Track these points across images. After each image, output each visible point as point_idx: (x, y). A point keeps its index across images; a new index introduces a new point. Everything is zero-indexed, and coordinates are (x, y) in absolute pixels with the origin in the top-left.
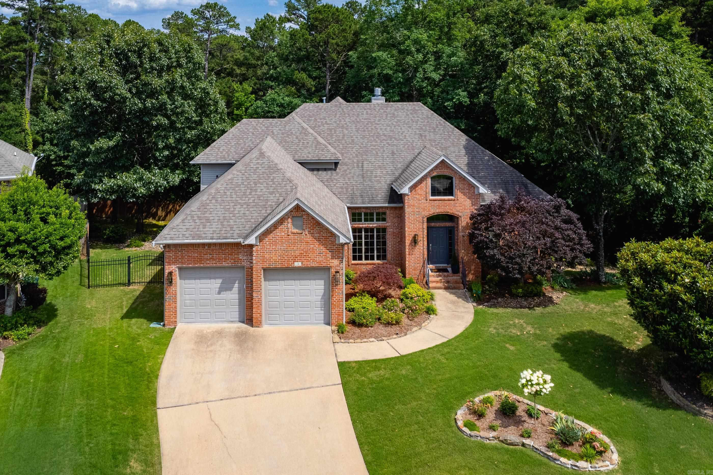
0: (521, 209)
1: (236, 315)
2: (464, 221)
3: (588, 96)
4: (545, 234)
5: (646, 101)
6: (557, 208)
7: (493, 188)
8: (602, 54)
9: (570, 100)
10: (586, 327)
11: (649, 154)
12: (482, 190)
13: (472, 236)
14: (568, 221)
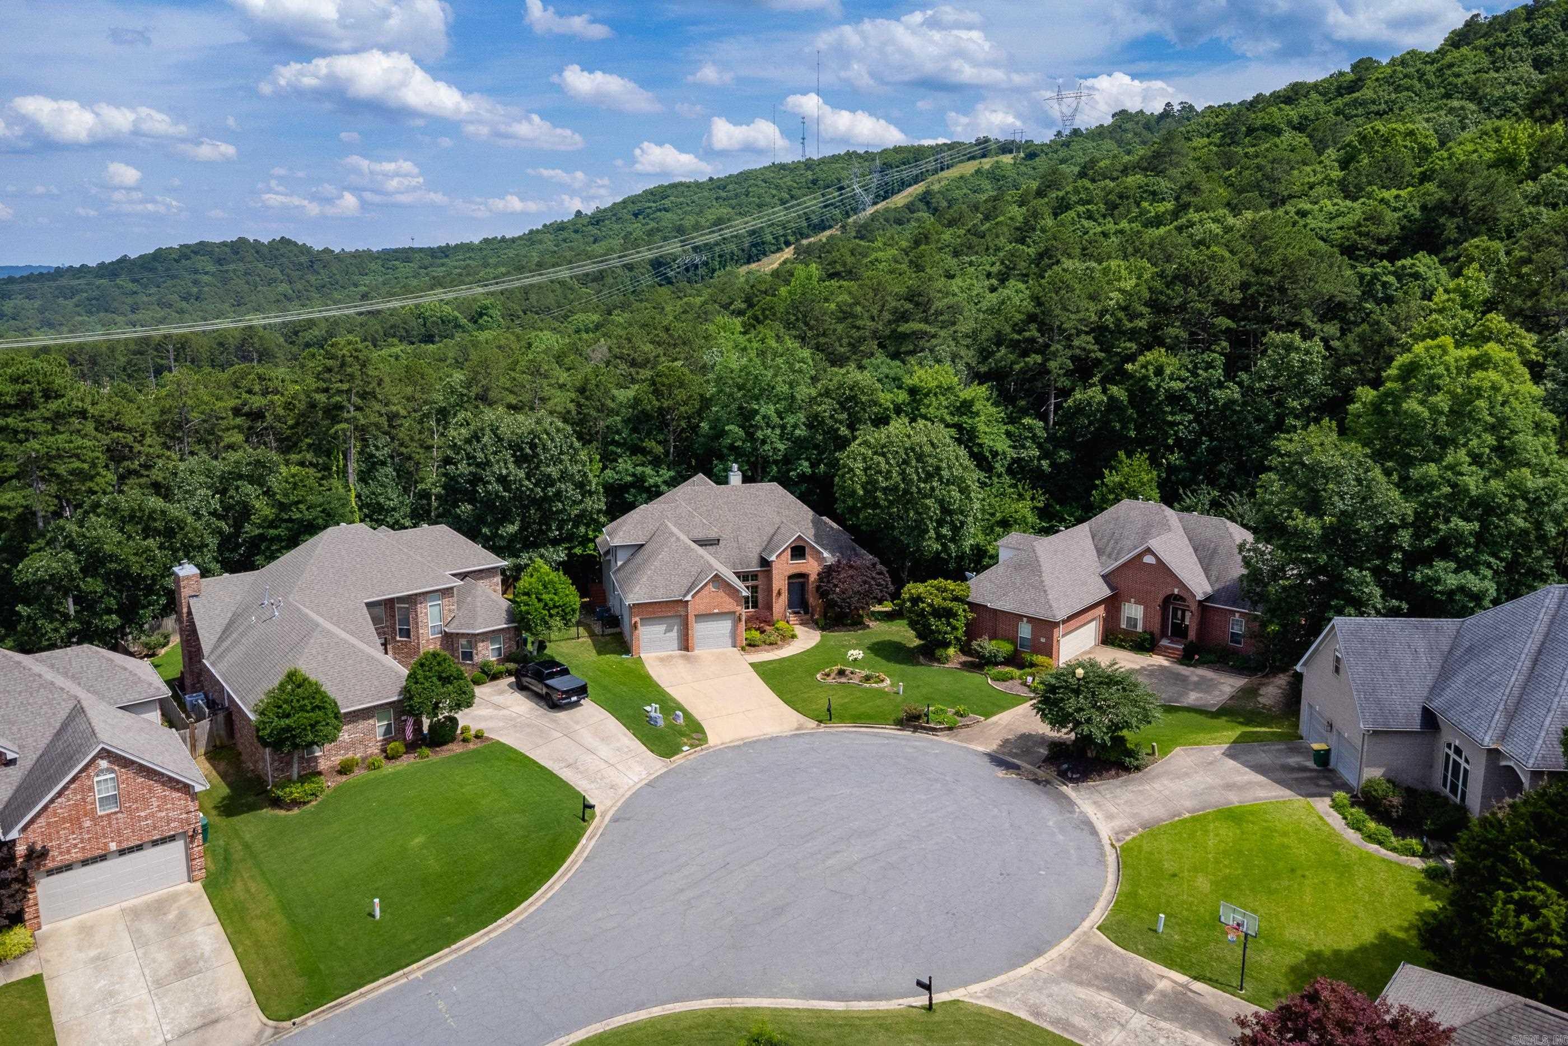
0: (851, 567)
1: (676, 646)
2: (813, 577)
3: (895, 488)
4: (865, 582)
5: (933, 489)
6: (874, 565)
7: (832, 552)
8: (907, 454)
9: (885, 490)
10: (887, 638)
11: (931, 526)
12: (826, 554)
13: (818, 588)
14: (880, 573)
